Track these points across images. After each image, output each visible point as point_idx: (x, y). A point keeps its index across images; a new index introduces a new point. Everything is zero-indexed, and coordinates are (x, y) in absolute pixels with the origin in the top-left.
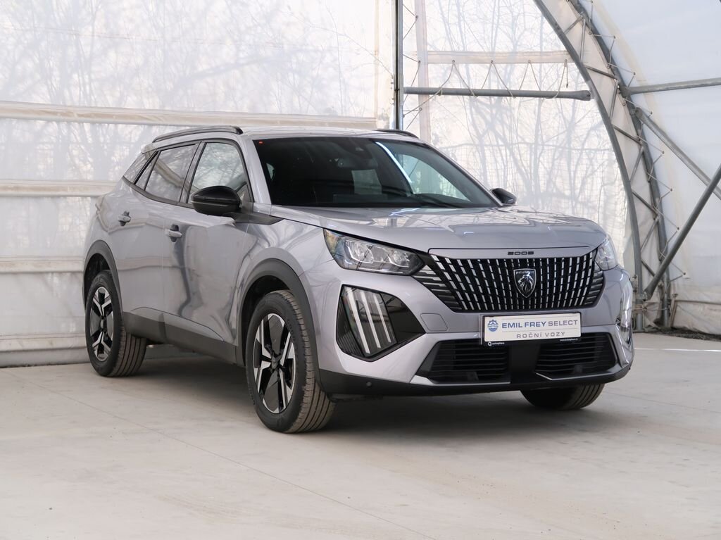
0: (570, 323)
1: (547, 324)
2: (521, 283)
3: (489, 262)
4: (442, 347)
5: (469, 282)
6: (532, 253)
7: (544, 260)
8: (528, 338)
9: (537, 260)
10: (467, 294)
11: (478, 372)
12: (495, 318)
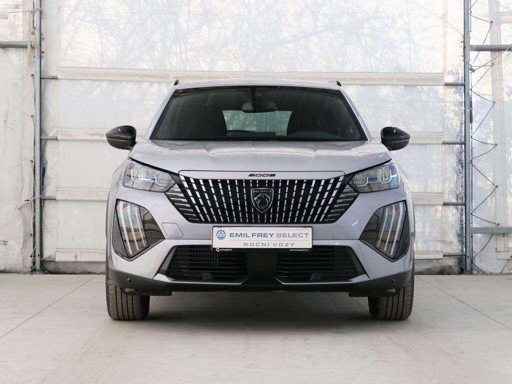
0: (300, 235)
1: (274, 236)
2: (257, 200)
3: (228, 182)
4: (178, 251)
5: (207, 198)
6: (274, 175)
7: (284, 182)
8: (255, 247)
9: (277, 182)
10: (204, 208)
11: (213, 274)
12: (223, 229)
